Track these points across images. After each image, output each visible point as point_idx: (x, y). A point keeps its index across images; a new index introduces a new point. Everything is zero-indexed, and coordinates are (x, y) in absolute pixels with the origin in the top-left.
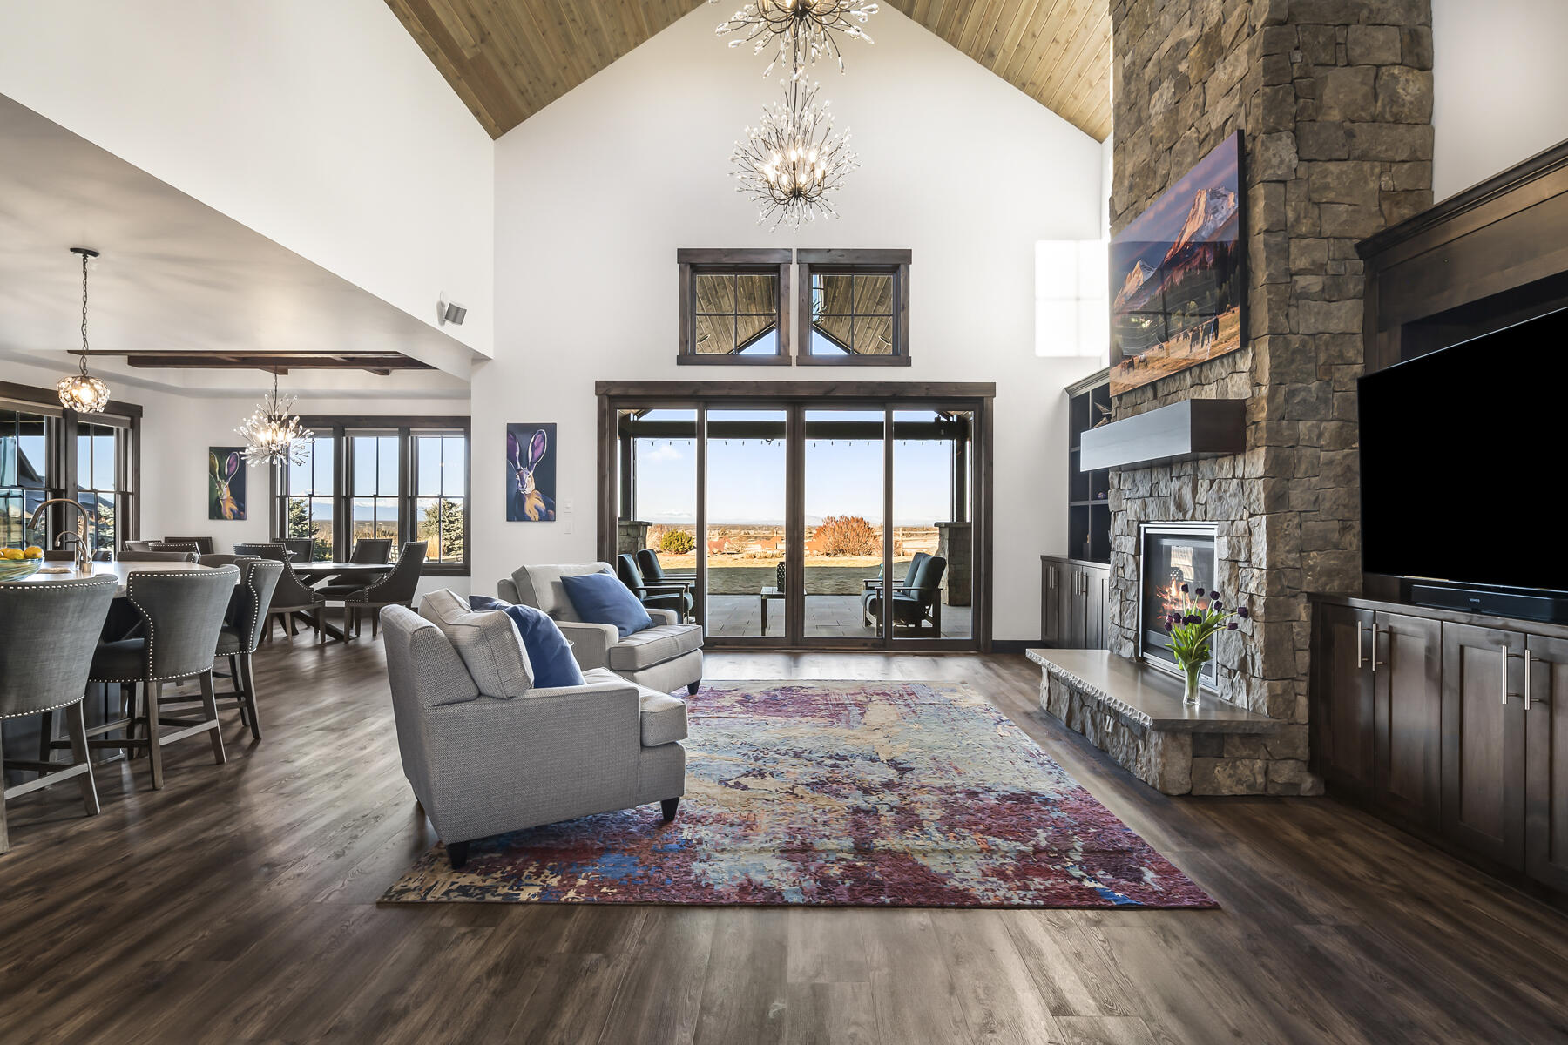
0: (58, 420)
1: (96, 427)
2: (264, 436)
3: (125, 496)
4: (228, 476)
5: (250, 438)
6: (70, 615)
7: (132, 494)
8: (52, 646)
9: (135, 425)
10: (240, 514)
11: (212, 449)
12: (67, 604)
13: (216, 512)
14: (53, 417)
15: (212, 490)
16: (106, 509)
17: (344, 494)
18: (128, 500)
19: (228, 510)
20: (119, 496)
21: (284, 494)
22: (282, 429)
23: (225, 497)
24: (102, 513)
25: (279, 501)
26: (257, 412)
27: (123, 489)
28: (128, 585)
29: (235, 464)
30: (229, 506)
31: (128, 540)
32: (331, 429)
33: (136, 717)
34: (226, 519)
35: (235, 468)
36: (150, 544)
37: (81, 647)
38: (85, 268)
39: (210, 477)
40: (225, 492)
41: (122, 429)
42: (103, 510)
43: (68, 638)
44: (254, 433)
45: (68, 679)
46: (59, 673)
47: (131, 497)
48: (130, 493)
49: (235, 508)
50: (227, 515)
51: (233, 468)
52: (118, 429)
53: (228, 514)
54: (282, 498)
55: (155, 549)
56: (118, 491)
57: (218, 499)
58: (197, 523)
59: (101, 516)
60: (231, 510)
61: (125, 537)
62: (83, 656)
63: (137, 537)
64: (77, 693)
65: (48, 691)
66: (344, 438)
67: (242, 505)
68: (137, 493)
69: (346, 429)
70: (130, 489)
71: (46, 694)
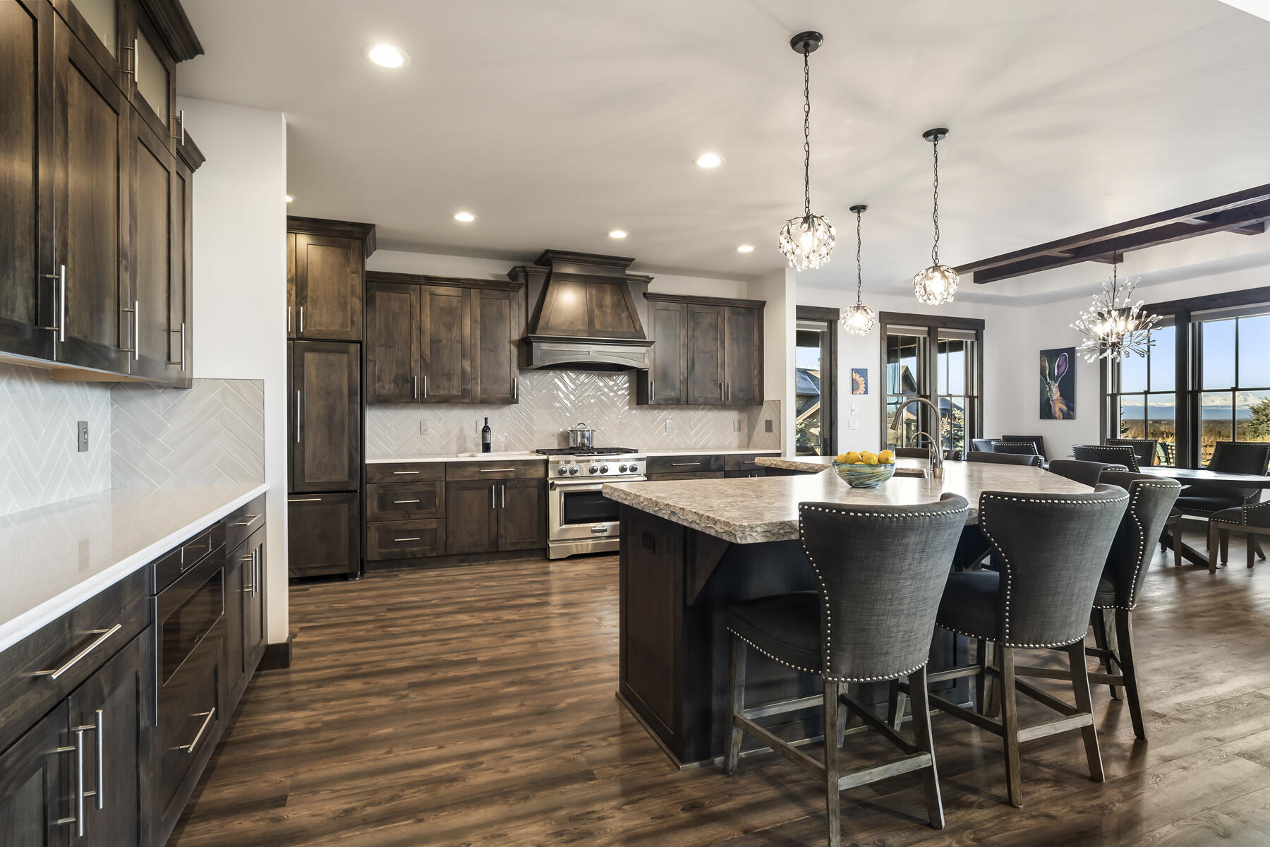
0: (925, 338)
1: (951, 343)
2: (1101, 329)
3: (972, 399)
4: (1058, 377)
5: (1086, 333)
6: (909, 555)
7: (977, 397)
8: (889, 597)
9: (979, 337)
10: (1069, 414)
11: (1042, 352)
12: (906, 541)
13: (1046, 412)
14: (922, 337)
15: (1043, 391)
16: (959, 412)
17: (1190, 389)
18: (974, 400)
19: (1057, 410)
20: (967, 400)
21: (1115, 392)
22: (1122, 318)
23: (1054, 398)
24: (957, 415)
25: (1109, 400)
26: (1094, 303)
27: (970, 394)
28: (980, 510)
29: (1065, 364)
30: (1058, 406)
31: (974, 438)
32: (1173, 316)
33: (986, 665)
34: (1056, 418)
35: (1065, 368)
36: (993, 443)
37: (925, 599)
38: (935, 151)
39: (1041, 380)
40: (1055, 393)
41: (969, 342)
42: (956, 413)
43: (907, 586)
44: (1091, 326)
45: (908, 640)
46: (898, 632)
47: (976, 400)
48: (975, 397)
49: (1065, 408)
50: (1057, 415)
51: (1063, 368)
52: (966, 342)
53: (1058, 413)
54: (1114, 397)
55: (998, 449)
56: (967, 395)
57: (1048, 400)
58: (1029, 424)
59: (955, 418)
60: (1061, 410)
61: (972, 436)
62: (926, 610)
63: (981, 436)
64: (920, 660)
65: (886, 654)
66: (1190, 325)
67: (1072, 404)
68: (981, 397)
69: (1192, 313)
70: (975, 394)
71: (883, 658)
